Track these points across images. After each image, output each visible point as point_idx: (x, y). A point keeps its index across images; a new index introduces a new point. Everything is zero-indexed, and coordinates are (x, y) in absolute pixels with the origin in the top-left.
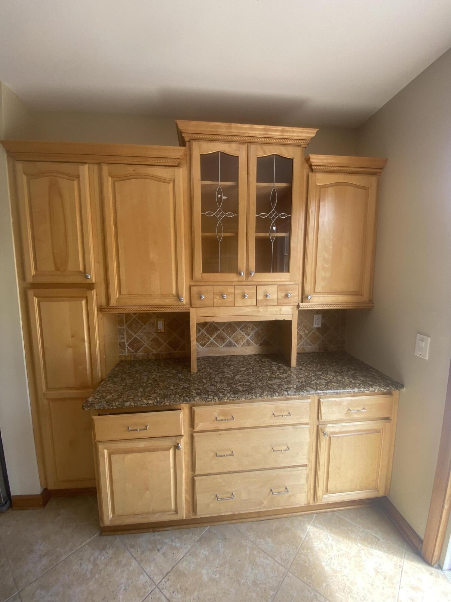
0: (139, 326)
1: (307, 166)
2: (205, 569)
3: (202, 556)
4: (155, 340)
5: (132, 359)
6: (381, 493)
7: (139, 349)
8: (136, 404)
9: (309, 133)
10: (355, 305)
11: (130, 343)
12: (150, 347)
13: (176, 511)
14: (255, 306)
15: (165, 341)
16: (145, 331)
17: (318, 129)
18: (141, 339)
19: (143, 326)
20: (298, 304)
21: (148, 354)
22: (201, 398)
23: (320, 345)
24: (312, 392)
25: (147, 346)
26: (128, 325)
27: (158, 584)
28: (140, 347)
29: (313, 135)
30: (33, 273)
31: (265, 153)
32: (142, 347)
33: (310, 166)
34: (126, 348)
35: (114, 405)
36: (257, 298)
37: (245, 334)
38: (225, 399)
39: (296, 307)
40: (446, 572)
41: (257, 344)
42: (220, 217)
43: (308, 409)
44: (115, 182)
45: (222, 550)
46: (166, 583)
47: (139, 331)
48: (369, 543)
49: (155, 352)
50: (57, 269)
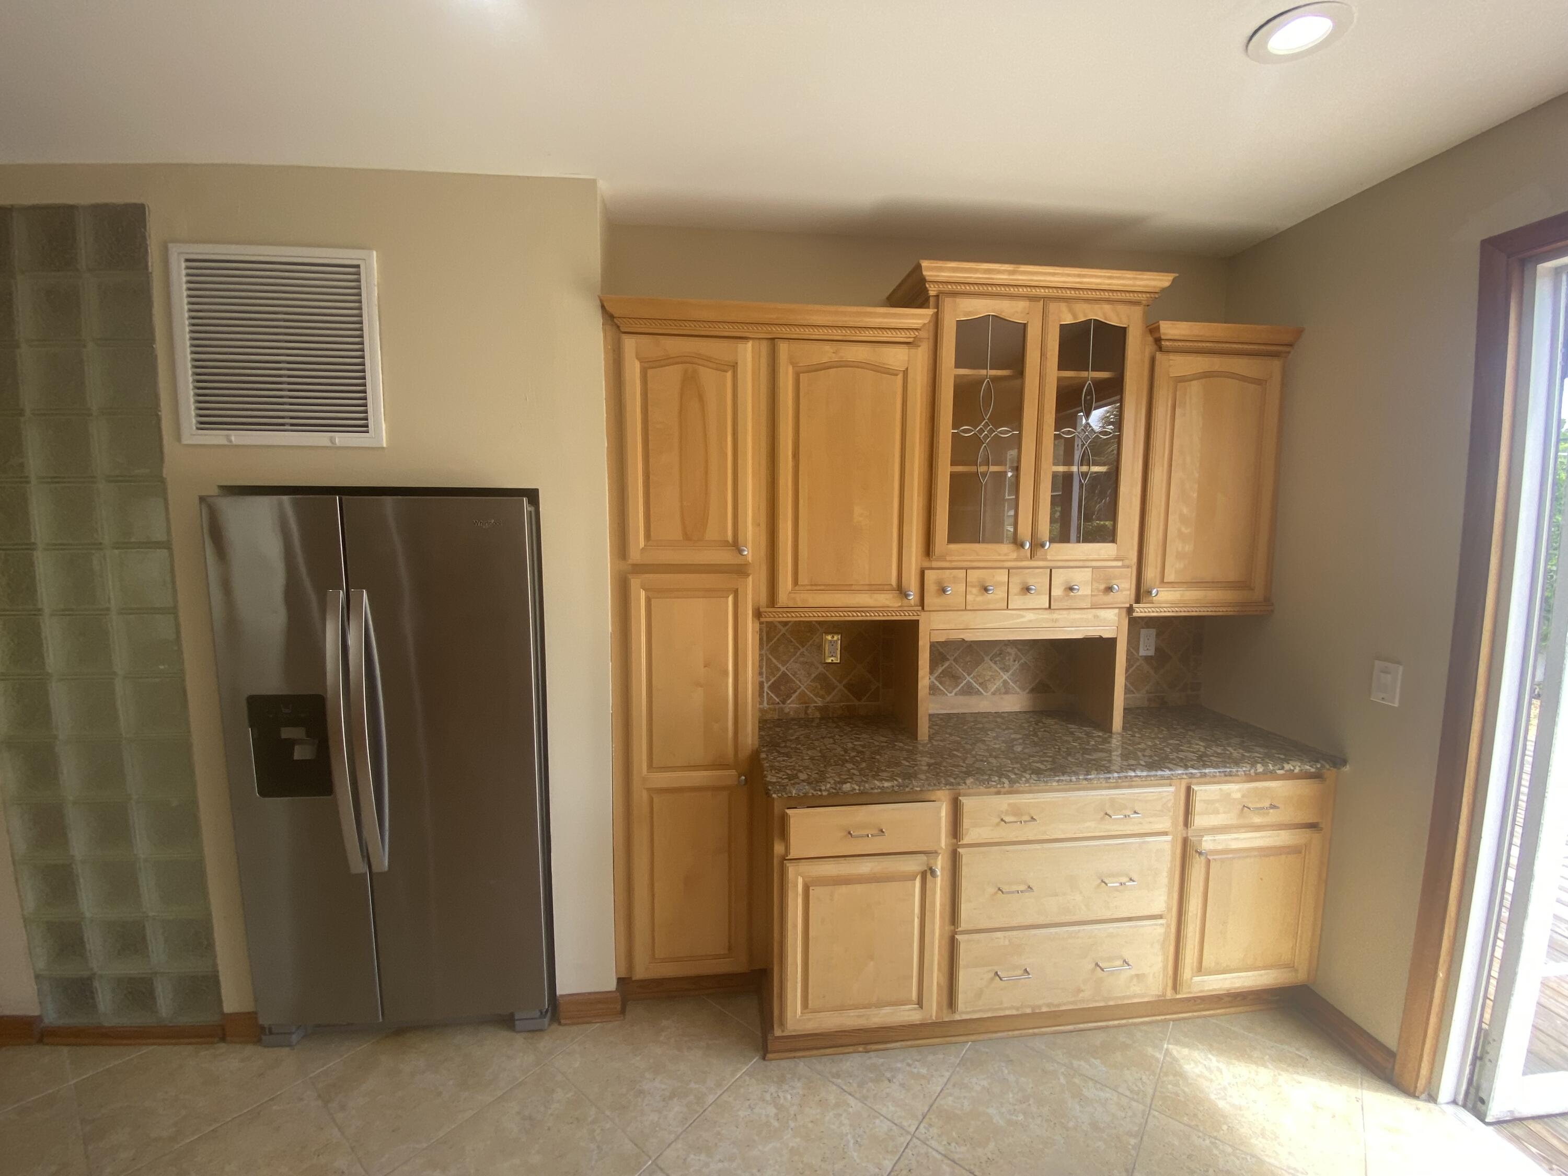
0: (792, 650)
1: (1150, 339)
2: (992, 1106)
3: (978, 1088)
4: (821, 678)
5: (776, 717)
6: (1301, 976)
7: (789, 696)
8: (862, 788)
9: (1159, 281)
10: (1236, 609)
11: (773, 683)
12: (811, 692)
13: (918, 1004)
14: (1046, 609)
15: (840, 682)
16: (801, 659)
17: (1177, 275)
18: (794, 675)
19: (799, 649)
20: (1131, 606)
21: (807, 707)
22: (977, 779)
23: (1151, 693)
24: (1180, 772)
25: (806, 691)
26: (770, 646)
27: (914, 1132)
28: (792, 692)
29: (1167, 284)
30: (642, 544)
31: (1075, 316)
32: (795, 692)
33: (1158, 341)
34: (765, 694)
35: (823, 788)
36: (1052, 594)
37: (1001, 669)
38: (1021, 782)
39: (1124, 612)
40: (1445, 1107)
41: (1024, 690)
42: (987, 436)
43: (1170, 805)
44: (801, 375)
45: (1012, 1078)
46: (928, 1131)
47: (792, 661)
48: (1289, 1065)
49: (819, 702)
50: (687, 537)
